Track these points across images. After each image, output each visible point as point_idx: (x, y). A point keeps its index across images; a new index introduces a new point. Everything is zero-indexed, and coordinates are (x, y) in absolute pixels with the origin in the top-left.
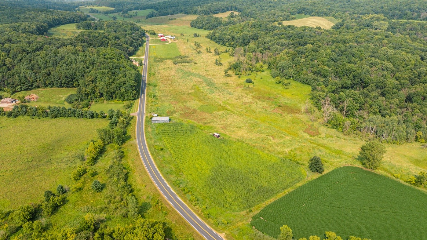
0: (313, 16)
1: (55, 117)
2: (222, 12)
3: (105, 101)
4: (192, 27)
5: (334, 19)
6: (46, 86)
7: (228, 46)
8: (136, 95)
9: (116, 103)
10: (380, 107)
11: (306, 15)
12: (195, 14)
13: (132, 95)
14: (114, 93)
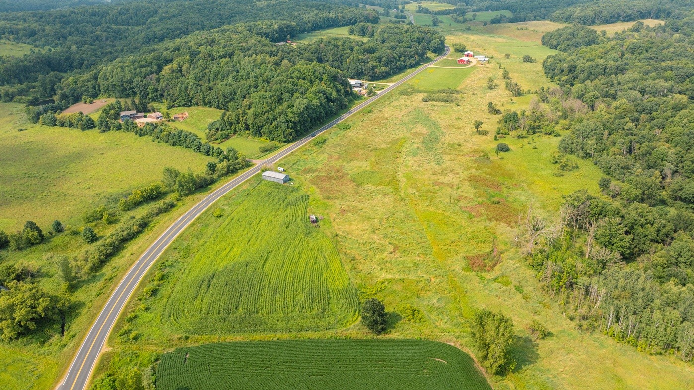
3: (250, 137)
4: (543, 44)
6: (205, 104)
7: (559, 82)
8: (291, 135)
13: (284, 134)
14: (262, 126)
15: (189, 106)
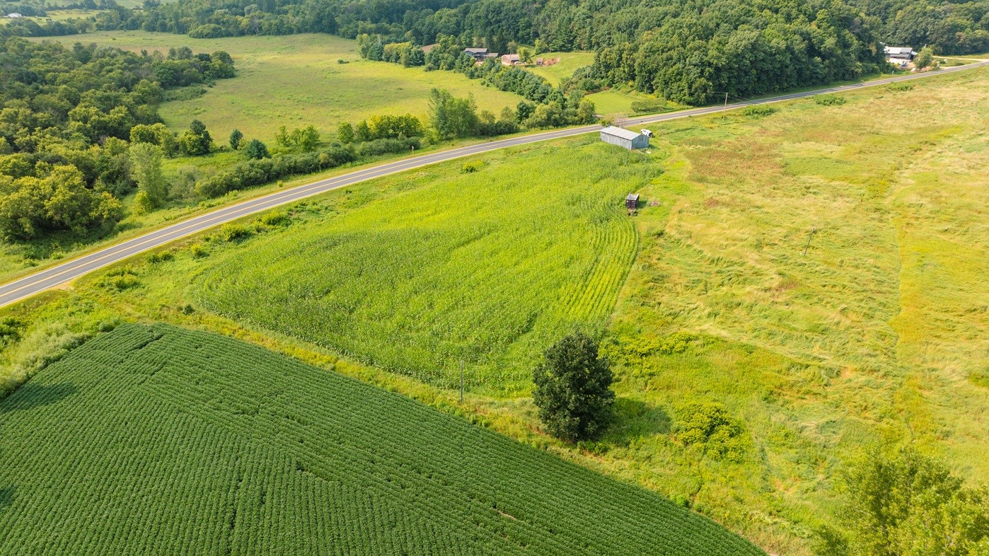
3: (633, 93)
6: (590, 47)
8: (705, 91)
13: (690, 87)
14: (656, 71)
15: (569, 50)
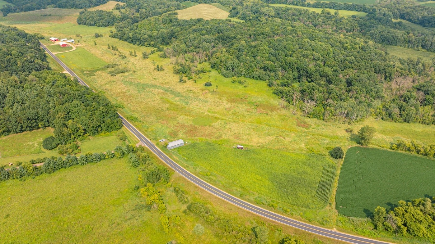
0: (200, 3)
1: (54, 171)
2: (103, 4)
3: (91, 137)
4: (79, 24)
5: (221, 5)
7: (148, 46)
9: (105, 136)
10: (337, 93)
11: (193, 2)
12: (73, 7)
